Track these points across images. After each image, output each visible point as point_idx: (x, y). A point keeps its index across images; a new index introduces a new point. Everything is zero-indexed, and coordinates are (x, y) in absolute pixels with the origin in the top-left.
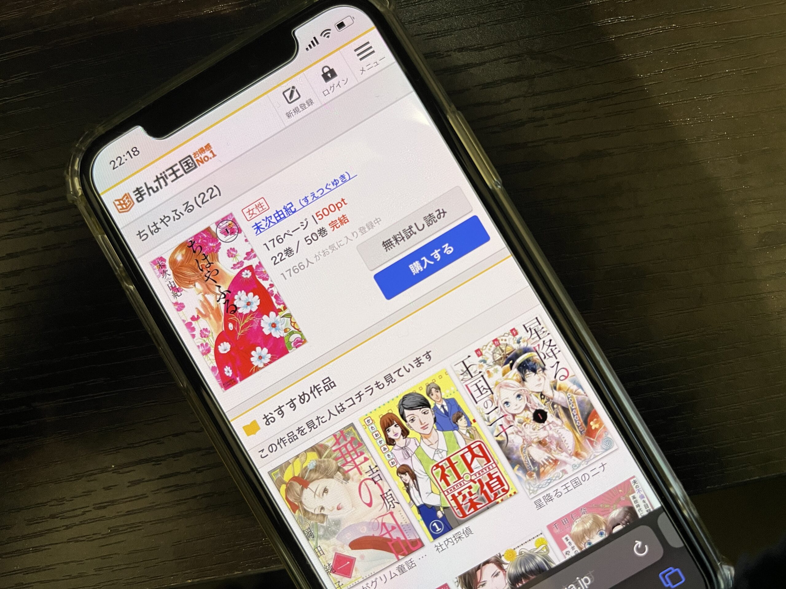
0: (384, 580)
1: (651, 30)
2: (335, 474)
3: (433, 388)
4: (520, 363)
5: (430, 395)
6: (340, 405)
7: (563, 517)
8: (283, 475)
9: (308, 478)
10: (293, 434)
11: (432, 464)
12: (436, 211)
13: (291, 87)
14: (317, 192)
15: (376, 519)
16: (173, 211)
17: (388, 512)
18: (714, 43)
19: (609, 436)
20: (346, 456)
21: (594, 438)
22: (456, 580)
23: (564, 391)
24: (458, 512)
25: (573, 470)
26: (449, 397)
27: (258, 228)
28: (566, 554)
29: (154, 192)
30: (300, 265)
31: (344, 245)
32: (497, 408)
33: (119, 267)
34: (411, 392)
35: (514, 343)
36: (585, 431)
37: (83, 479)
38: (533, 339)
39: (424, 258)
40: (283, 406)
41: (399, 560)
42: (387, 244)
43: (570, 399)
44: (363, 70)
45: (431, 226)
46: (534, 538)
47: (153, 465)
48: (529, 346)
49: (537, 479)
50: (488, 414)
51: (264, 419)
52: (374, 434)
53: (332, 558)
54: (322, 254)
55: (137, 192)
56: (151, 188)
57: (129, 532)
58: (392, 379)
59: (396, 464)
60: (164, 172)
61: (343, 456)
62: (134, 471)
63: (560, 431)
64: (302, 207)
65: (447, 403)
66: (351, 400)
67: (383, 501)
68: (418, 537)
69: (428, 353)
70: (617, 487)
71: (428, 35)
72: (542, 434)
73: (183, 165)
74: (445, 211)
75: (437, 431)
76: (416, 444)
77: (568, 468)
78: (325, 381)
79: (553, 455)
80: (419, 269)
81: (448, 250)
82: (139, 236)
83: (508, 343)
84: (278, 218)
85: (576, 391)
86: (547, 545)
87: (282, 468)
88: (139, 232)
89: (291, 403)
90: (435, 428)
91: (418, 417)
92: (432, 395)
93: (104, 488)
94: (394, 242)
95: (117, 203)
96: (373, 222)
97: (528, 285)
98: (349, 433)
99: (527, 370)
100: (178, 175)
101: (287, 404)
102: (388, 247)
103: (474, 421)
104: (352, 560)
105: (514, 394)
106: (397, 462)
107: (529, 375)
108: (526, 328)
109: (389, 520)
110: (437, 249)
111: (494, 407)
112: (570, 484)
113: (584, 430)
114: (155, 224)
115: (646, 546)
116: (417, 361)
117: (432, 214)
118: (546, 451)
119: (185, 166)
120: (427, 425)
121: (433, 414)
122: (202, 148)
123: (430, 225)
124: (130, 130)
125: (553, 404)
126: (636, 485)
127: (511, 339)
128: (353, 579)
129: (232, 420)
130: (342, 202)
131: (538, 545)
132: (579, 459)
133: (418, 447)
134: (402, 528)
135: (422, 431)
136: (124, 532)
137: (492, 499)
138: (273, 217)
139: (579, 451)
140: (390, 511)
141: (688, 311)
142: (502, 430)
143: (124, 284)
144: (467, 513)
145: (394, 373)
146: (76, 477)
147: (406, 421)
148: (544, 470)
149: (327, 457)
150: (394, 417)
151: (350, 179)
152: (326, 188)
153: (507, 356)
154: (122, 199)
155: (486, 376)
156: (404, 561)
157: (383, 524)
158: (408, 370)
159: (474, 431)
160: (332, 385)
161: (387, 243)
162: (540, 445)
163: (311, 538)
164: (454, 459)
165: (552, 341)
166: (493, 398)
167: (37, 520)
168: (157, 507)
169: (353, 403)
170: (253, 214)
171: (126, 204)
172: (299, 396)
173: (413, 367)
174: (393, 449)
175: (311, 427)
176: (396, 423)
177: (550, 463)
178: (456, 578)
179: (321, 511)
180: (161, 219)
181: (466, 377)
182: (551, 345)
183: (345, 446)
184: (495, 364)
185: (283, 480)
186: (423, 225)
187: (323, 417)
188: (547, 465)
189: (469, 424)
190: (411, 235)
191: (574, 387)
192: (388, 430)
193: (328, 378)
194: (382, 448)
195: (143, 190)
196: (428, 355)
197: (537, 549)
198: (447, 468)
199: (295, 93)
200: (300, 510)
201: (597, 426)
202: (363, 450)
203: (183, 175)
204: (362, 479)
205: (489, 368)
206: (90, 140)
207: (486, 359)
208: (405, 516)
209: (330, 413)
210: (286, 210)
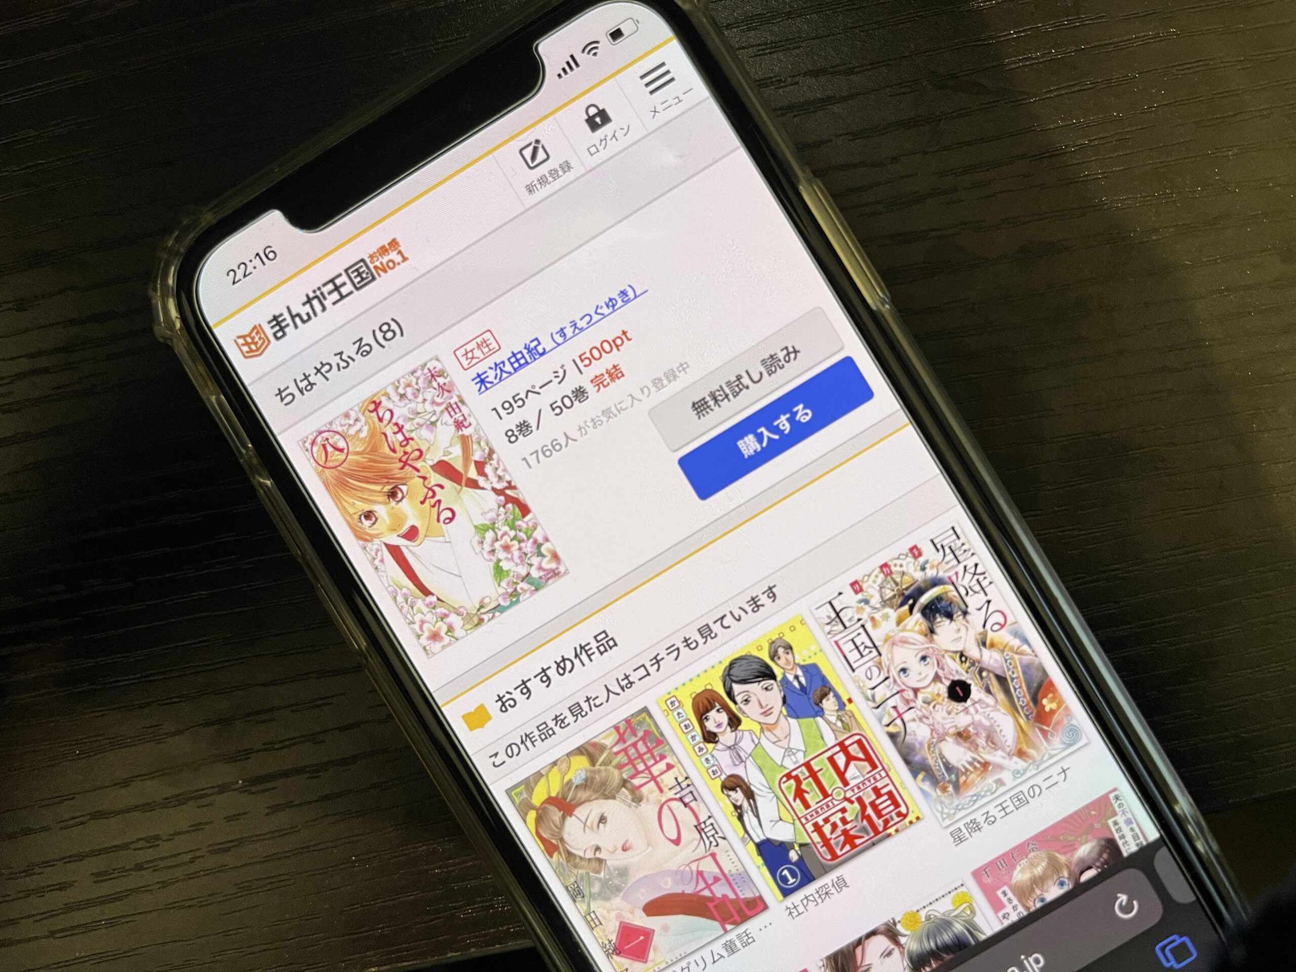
0: (702, 965)
1: (1135, 38)
2: (618, 792)
3: (779, 646)
4: (926, 603)
5: (776, 658)
6: (624, 677)
7: (998, 858)
8: (532, 794)
9: (572, 799)
10: (547, 726)
11: (780, 772)
12: (782, 350)
13: (533, 140)
14: (581, 319)
15: (688, 865)
16: (336, 355)
17: (708, 853)
18: (1238, 61)
19: (1074, 722)
20: (636, 762)
21: (1048, 726)
22: (821, 964)
23: (999, 649)
24: (824, 852)
25: (1015, 778)
26: (808, 662)
27: (482, 381)
28: (1004, 917)
29: (303, 322)
30: (555, 443)
31: (627, 408)
32: (887, 678)
33: (246, 448)
34: (743, 653)
35: (916, 570)
36: (1034, 715)
37: (190, 803)
38: (947, 563)
39: (762, 429)
40: (529, 680)
41: (726, 931)
42: (699, 407)
43: (1008, 661)
44: (655, 112)
45: (773, 375)
46: (950, 892)
47: (307, 778)
48: (941, 574)
49: (954, 795)
50: (873, 688)
51: (497, 701)
52: (682, 725)
53: (614, 932)
54: (591, 424)
55: (275, 323)
56: (298, 315)
57: (270, 890)
58: (712, 632)
59: (719, 773)
60: (319, 289)
61: (631, 762)
62: (276, 788)
63: (993, 715)
64: (556, 345)
65: (803, 672)
66: (642, 668)
67: (698, 836)
68: (757, 894)
69: (770, 588)
70: (1088, 807)
71: (760, 48)
72: (963, 721)
73: (353, 276)
74: (797, 348)
75: (789, 719)
76: (753, 741)
77: (1006, 776)
78: (599, 638)
79: (983, 755)
80: (754, 448)
81: (804, 414)
82: (279, 396)
83: (905, 571)
84: (516, 365)
85: (1018, 648)
86: (971, 904)
87: (529, 784)
88: (279, 390)
89: (543, 674)
90: (785, 712)
91: (755, 695)
92: (779, 658)
93: (225, 818)
94: (711, 403)
95: (241, 341)
96: (675, 369)
97: (938, 471)
98: (640, 723)
99: (937, 615)
100: (344, 293)
101: (535, 677)
102: (702, 411)
103: (850, 701)
104: (648, 934)
105: (916, 656)
106: (722, 771)
107: (942, 624)
108: (935, 545)
109: (708, 867)
110: (784, 414)
111: (882, 678)
112: (1009, 803)
113: (1031, 713)
114: (306, 377)
115: (1135, 903)
116: (752, 602)
117: (776, 354)
118: (969, 749)
119: (356, 277)
120: (772, 708)
121: (780, 691)
122: (384, 246)
123: (773, 372)
124: (261, 217)
125: (981, 672)
126: (1119, 802)
127: (911, 565)
128: (649, 964)
129: (443, 705)
130: (624, 337)
131: (957, 904)
132: (1025, 761)
133: (756, 745)
134: (731, 879)
135: (763, 719)
136: (260, 890)
137: (881, 829)
138: (507, 363)
139: (1025, 748)
140: (710, 852)
141: (1199, 511)
142: (895, 715)
143: (254, 478)
144: (839, 853)
145: (715, 622)
146: (178, 800)
147: (735, 703)
148: (965, 782)
149: (604, 763)
150: (715, 695)
151: (636, 297)
152: (596, 313)
153: (905, 591)
154: (249, 335)
155: (868, 626)
156: (735, 932)
157: (700, 873)
158: (737, 617)
159: (850, 717)
160: (611, 643)
161: (700, 404)
162: (959, 739)
163: (579, 899)
164: (816, 765)
165: (979, 567)
166: (880, 663)
167: (113, 873)
168: (315, 848)
169: (645, 673)
170: (472, 358)
171: (256, 344)
172: (556, 662)
173: (746, 613)
174: (714, 749)
175: (577, 715)
176: (718, 706)
177: (975, 768)
178: (822, 960)
179: (595, 854)
180: (316, 368)
181: (835, 628)
182: (978, 571)
183: (634, 745)
184: (884, 606)
185: (531, 804)
186: (761, 374)
187: (597, 697)
188: (971, 772)
189: (842, 706)
190: (741, 390)
191: (1016, 643)
192: (706, 718)
193: (604, 632)
194: (696, 749)
195: (284, 320)
196: (771, 593)
197: (954, 910)
198: (805, 779)
199: (541, 151)
200: (560, 853)
201: (1054, 706)
202: (666, 751)
203: (351, 293)
204: (663, 800)
205: (875, 613)
206: (191, 236)
207: (868, 598)
208: (735, 859)
209: (608, 690)
210: (529, 352)
